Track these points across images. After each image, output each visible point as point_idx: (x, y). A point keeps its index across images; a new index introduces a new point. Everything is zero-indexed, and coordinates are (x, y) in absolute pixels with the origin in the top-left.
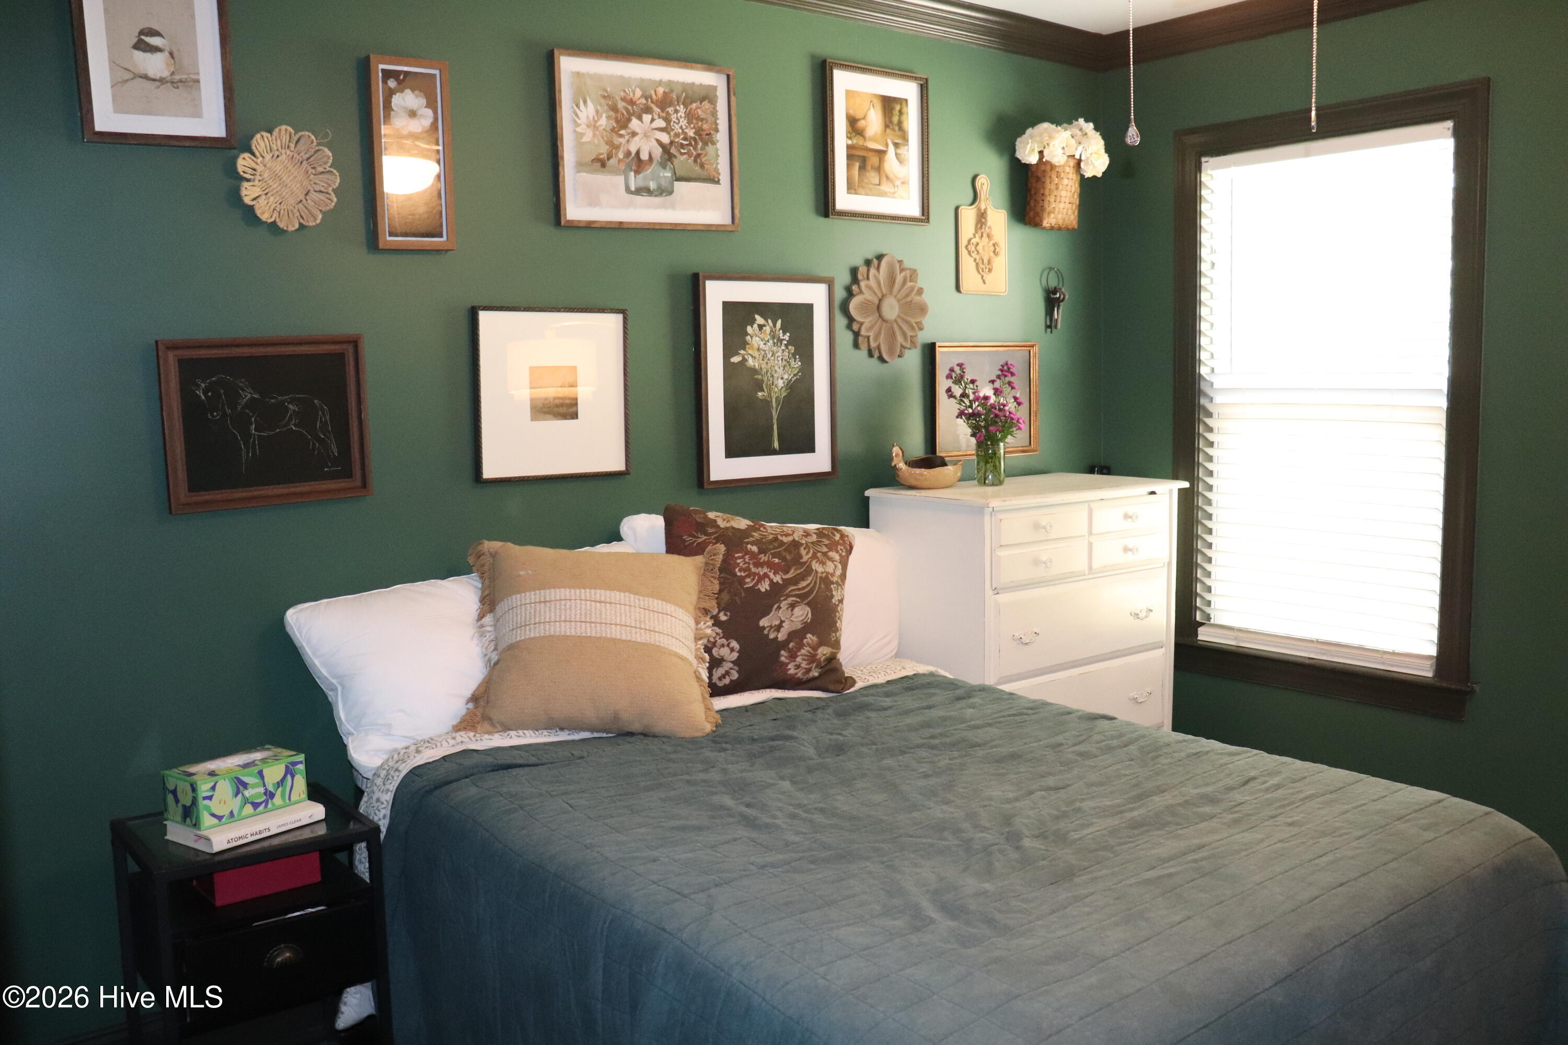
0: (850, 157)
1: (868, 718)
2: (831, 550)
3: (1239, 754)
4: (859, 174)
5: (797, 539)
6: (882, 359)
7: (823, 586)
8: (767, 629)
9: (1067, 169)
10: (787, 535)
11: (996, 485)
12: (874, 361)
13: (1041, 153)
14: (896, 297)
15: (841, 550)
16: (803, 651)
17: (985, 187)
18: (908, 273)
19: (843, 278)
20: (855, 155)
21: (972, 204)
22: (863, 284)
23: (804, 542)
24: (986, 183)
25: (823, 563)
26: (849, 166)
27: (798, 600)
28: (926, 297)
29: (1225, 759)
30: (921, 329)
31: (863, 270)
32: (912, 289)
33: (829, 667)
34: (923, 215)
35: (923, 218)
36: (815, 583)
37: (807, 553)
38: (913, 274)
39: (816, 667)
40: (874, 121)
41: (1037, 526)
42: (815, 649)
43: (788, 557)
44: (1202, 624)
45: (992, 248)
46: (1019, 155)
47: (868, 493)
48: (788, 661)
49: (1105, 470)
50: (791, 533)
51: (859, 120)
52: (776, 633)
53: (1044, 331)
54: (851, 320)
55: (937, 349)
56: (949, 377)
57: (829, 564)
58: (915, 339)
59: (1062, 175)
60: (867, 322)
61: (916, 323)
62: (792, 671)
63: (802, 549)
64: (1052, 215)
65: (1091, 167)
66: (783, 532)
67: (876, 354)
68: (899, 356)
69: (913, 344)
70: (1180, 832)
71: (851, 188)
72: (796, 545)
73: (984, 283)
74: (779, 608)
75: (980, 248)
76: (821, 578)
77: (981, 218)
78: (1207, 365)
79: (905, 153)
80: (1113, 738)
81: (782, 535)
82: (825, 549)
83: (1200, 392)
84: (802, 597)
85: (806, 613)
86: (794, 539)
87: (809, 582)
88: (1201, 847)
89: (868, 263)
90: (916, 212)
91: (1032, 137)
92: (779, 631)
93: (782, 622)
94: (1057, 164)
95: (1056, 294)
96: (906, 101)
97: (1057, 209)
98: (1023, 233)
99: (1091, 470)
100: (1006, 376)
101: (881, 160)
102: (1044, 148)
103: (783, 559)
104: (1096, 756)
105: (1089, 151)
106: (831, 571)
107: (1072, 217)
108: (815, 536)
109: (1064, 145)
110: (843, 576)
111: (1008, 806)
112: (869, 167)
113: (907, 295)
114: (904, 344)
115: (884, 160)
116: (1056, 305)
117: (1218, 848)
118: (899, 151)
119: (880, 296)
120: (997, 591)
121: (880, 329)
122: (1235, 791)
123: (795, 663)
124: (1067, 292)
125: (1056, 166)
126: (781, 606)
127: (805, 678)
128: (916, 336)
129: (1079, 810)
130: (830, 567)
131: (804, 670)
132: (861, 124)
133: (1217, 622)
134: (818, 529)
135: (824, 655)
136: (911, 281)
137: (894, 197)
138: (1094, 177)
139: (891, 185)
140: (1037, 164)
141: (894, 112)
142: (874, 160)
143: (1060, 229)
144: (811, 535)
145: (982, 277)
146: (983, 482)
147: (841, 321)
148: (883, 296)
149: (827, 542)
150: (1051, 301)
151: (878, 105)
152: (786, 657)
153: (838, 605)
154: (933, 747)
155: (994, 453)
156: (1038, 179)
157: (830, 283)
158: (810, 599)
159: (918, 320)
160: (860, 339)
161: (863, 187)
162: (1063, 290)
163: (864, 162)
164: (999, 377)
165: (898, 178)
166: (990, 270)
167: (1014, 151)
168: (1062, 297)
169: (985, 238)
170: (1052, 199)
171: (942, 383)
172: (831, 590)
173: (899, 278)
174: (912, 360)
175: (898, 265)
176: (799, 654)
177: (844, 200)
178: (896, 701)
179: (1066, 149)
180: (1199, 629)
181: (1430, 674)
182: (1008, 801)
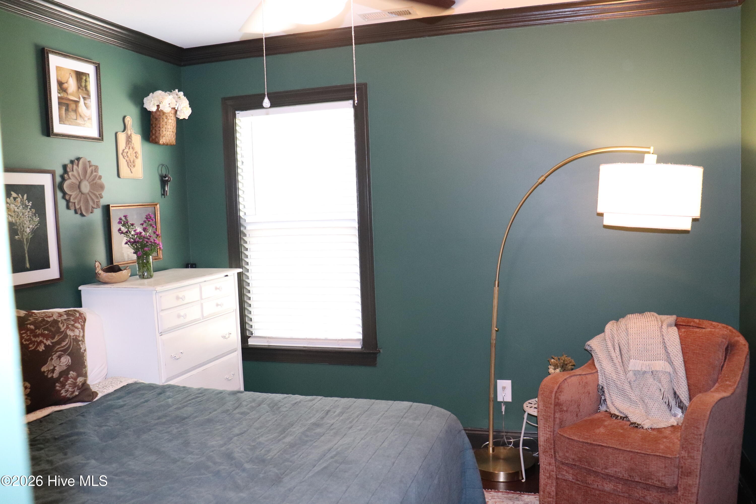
0: (60, 104)
1: (117, 413)
2: (75, 322)
3: (313, 400)
4: (65, 114)
5: (56, 319)
6: (82, 215)
7: (75, 343)
8: (46, 373)
9: (171, 115)
10: (49, 317)
11: (149, 278)
12: (78, 216)
13: (158, 106)
14: (88, 180)
15: (81, 322)
16: (69, 382)
17: (130, 122)
18: (93, 168)
19: (59, 171)
20: (63, 103)
21: (124, 131)
22: (70, 174)
23: (60, 320)
24: (130, 121)
25: (73, 331)
26: (60, 109)
27: (62, 353)
28: (103, 180)
29: (310, 404)
30: (101, 198)
31: (70, 166)
32: (96, 176)
33: (84, 388)
34: (100, 136)
35: (100, 138)
36: (71, 341)
37: (63, 326)
38: (96, 168)
39: (78, 389)
40: (72, 84)
41: (178, 298)
42: (75, 379)
43: (53, 329)
44: (250, 337)
45: (135, 155)
46: (145, 106)
47: (80, 288)
48: (60, 389)
49: (193, 266)
50: (51, 315)
51: (64, 83)
52: (52, 374)
53: (161, 197)
54: (64, 194)
55: (111, 208)
56: (120, 223)
57: (76, 330)
58: (99, 203)
59: (169, 117)
60: (73, 195)
61: (99, 194)
62: (64, 394)
63: (60, 324)
64: (164, 138)
65: (183, 114)
66: (46, 315)
67: (79, 212)
68: (91, 213)
69: (98, 206)
70: (315, 444)
71: (61, 121)
72: (55, 322)
73: (132, 172)
74: (52, 359)
75: (129, 154)
76: (73, 339)
77: (129, 139)
78: (242, 211)
79: (89, 103)
80: (251, 402)
81: (47, 317)
82: (72, 323)
83: (241, 225)
84: (65, 351)
85: (68, 360)
86: (54, 319)
87: (66, 342)
88: (329, 450)
89: (72, 162)
90: (95, 134)
91: (153, 97)
92: (53, 373)
93: (55, 367)
94: (166, 112)
95: (166, 178)
96: (89, 74)
97: (166, 135)
98: (149, 147)
99: (187, 266)
100: (149, 221)
101: (77, 106)
102: (160, 103)
103: (50, 331)
104: (249, 413)
105: (182, 106)
106: (78, 334)
107: (173, 138)
108: (65, 316)
109: (170, 102)
110: (83, 336)
111: (223, 448)
112: (70, 110)
113: (94, 180)
114: (94, 206)
115: (78, 107)
116: (166, 183)
117: (337, 449)
118: (86, 102)
119: (80, 181)
120: (161, 334)
121: (81, 198)
122: (325, 418)
123: (65, 389)
124: (171, 176)
125: (165, 113)
126: (53, 357)
127: (71, 396)
128: (99, 201)
129: (260, 443)
130: (77, 332)
131: (71, 393)
132: (65, 85)
133: (255, 335)
134: (65, 311)
135: (81, 382)
136: (95, 172)
137: (84, 127)
138: (184, 119)
139: (83, 120)
140: (156, 112)
141: (82, 80)
142: (73, 106)
143: (167, 145)
144: (63, 315)
145: (131, 169)
146: (142, 277)
147: (60, 195)
148: (81, 180)
149: (73, 318)
150: (164, 182)
151: (74, 75)
152: (59, 386)
153: (84, 353)
154: (164, 423)
155: (148, 262)
156: (156, 119)
157: (53, 173)
158: (69, 351)
159: (99, 193)
160: (70, 204)
161: (68, 121)
162: (169, 175)
163: (67, 106)
164: (145, 222)
165: (86, 116)
166: (134, 166)
167: (143, 104)
168: (169, 179)
169: (131, 150)
170: (164, 130)
171: (115, 227)
172: (80, 345)
173: (89, 171)
174: (98, 215)
175: (88, 163)
176: (67, 383)
177: (58, 128)
178: (125, 401)
179: (171, 104)
180: (249, 339)
181: (360, 347)
182: (222, 446)
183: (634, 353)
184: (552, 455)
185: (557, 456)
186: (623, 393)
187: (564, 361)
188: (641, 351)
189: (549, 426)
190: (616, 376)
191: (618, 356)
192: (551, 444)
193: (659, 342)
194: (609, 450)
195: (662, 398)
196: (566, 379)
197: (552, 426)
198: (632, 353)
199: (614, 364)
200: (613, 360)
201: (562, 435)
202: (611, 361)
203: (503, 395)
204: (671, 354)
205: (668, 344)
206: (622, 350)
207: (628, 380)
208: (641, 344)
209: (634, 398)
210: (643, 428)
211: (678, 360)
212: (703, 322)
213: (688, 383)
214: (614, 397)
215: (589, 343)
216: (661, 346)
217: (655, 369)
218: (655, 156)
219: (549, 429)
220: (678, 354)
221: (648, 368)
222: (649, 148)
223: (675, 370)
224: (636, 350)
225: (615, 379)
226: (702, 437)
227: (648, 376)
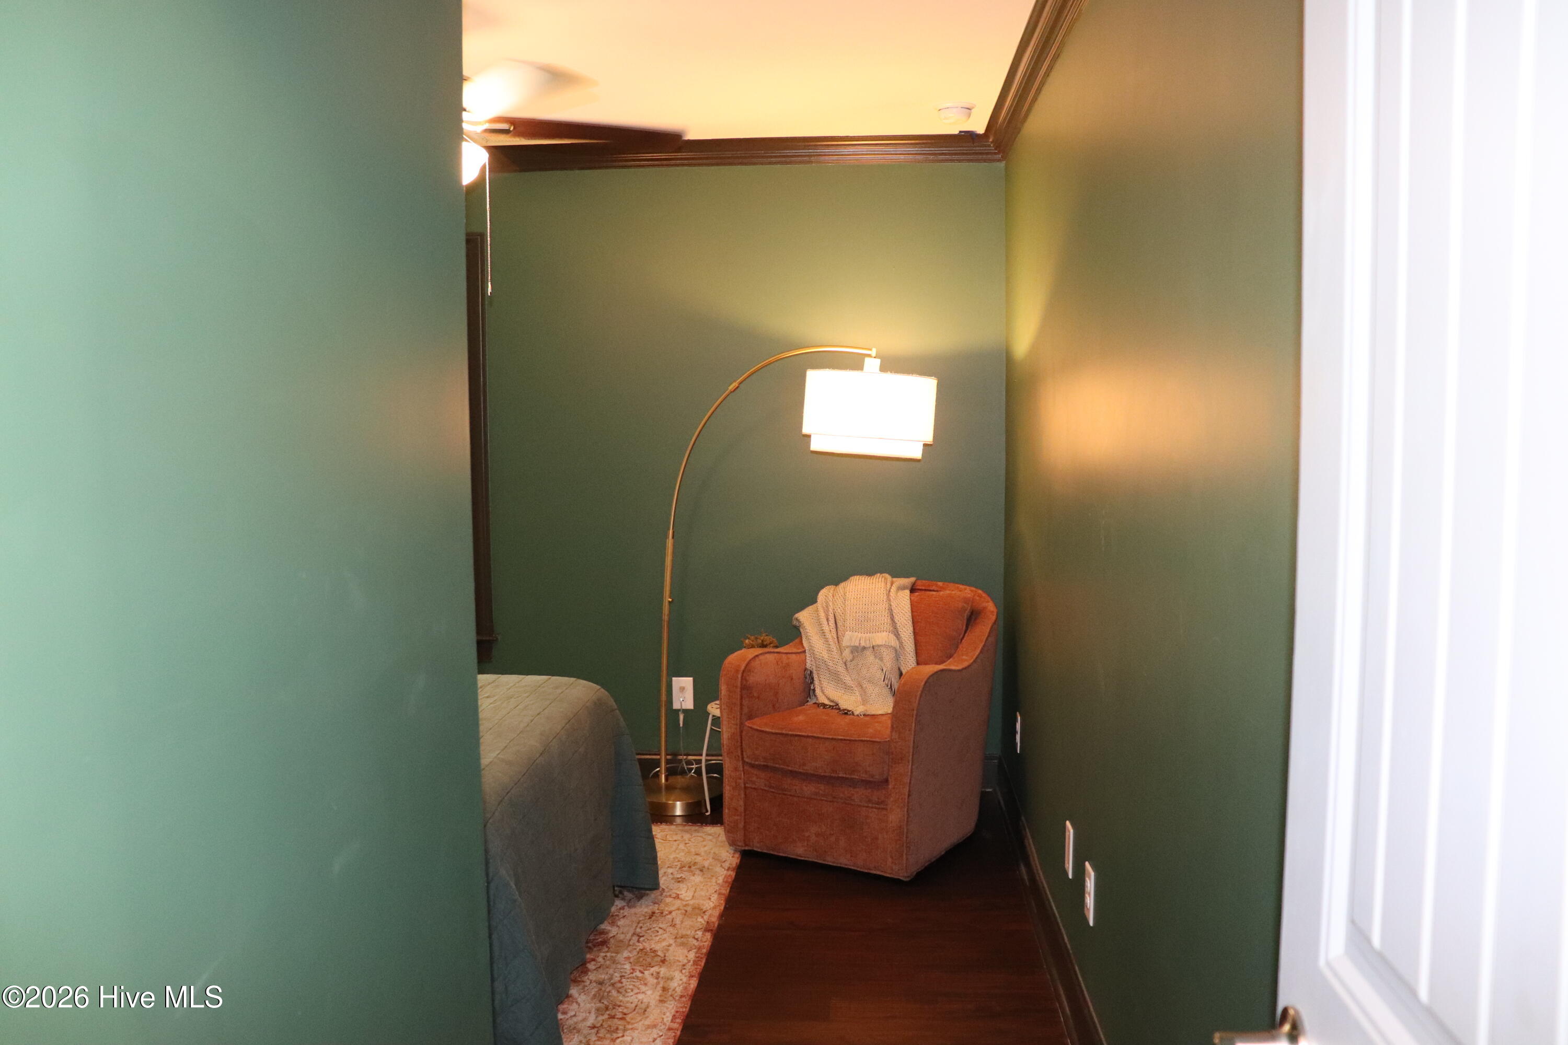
183: (851, 623)
184: (738, 756)
185: (745, 756)
186: (836, 678)
187: (762, 641)
188: (860, 621)
189: (734, 717)
190: (827, 655)
191: (832, 630)
192: (737, 742)
193: (884, 608)
194: (808, 740)
195: (883, 680)
196: (757, 656)
197: (738, 717)
198: (848, 623)
199: (827, 640)
200: (825, 636)
201: (751, 728)
202: (824, 637)
203: (681, 700)
204: (898, 624)
205: (895, 611)
206: (838, 621)
207: (844, 660)
208: (861, 612)
209: (849, 682)
210: (853, 714)
211: (906, 631)
212: (948, 585)
213: (917, 660)
214: (825, 684)
215: (797, 615)
216: (886, 613)
217: (877, 643)
218: (878, 361)
219: (734, 720)
220: (907, 624)
221: (868, 642)
222: (870, 350)
223: (901, 643)
224: (854, 620)
225: (826, 660)
226: (915, 712)
227: (868, 653)
